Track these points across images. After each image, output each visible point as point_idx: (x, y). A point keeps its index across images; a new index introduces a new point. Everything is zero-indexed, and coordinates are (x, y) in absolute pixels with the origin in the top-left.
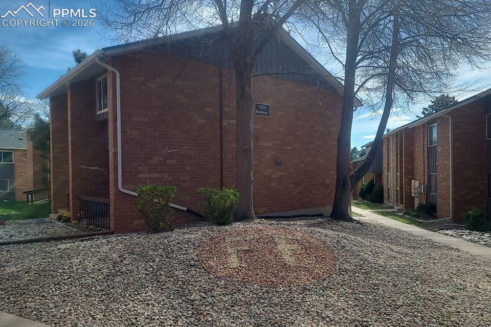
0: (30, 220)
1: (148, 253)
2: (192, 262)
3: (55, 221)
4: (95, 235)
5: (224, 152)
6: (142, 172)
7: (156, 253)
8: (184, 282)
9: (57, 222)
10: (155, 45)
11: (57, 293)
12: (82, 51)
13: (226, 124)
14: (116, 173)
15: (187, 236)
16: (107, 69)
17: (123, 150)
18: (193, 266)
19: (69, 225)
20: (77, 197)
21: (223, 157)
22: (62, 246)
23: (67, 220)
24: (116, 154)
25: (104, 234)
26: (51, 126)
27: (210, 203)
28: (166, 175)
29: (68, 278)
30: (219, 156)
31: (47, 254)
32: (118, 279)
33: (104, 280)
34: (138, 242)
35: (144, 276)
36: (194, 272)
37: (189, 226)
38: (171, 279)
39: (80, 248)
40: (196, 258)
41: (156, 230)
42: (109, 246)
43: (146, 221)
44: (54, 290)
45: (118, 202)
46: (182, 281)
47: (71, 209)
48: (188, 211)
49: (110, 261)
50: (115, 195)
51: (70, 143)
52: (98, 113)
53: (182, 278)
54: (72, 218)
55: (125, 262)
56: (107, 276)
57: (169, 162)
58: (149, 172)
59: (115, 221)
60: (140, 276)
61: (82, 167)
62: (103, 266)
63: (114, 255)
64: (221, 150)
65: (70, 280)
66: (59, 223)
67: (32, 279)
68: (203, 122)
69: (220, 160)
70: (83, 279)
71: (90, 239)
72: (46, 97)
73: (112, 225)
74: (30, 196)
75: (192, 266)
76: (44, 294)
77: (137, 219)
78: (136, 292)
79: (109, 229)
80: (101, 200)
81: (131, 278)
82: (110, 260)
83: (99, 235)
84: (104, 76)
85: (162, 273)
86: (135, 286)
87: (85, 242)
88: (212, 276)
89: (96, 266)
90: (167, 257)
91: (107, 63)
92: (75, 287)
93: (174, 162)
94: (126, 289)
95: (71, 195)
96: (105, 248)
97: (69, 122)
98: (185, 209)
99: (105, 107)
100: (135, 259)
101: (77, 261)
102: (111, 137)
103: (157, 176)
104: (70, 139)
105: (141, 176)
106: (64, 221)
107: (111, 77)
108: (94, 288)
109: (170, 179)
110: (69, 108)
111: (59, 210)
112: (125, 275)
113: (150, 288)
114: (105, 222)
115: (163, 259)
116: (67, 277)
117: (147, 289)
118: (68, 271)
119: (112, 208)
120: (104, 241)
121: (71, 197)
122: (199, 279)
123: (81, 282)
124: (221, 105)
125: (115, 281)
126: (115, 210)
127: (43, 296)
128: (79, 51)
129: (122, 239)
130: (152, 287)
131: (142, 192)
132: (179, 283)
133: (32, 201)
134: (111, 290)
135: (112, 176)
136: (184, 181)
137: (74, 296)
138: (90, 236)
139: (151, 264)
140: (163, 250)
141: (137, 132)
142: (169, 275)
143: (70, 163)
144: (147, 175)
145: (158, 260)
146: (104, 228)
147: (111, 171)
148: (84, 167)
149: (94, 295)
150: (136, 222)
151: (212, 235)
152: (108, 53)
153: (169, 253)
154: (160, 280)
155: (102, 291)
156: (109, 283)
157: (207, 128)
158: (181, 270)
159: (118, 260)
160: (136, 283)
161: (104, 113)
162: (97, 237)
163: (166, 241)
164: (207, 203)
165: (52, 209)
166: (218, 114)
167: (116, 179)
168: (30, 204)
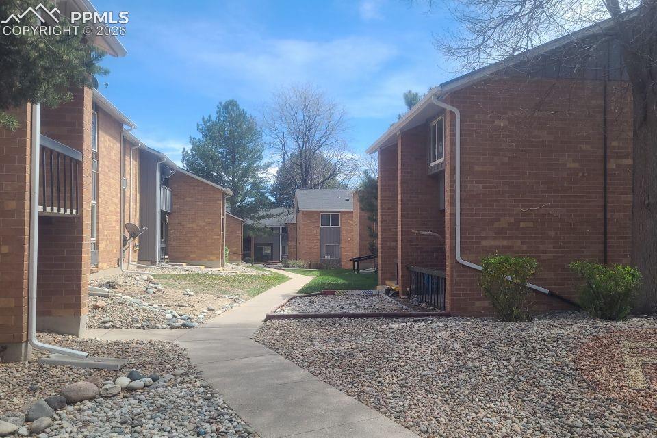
0: (358, 292)
1: (500, 348)
2: (566, 370)
3: (383, 295)
4: (428, 315)
5: (609, 209)
6: (485, 238)
7: (511, 350)
8: (556, 397)
9: (385, 296)
10: (508, 67)
11: (394, 381)
12: (414, 92)
13: (614, 167)
14: (453, 238)
15: (555, 331)
16: (444, 109)
17: (462, 210)
18: (568, 375)
19: (397, 301)
20: (406, 267)
21: (609, 216)
22: (394, 326)
23: (395, 294)
24: (453, 215)
25: (439, 316)
26: (379, 184)
27: (590, 286)
28: (519, 243)
29: (405, 366)
30: (600, 215)
31: (380, 333)
32: (463, 376)
33: (445, 374)
34: (486, 331)
35: (497, 378)
36: (569, 385)
37: (552, 316)
38: (536, 389)
39: (414, 330)
40: (571, 365)
41: (508, 317)
42: (449, 332)
43: (494, 304)
44: (391, 376)
45: (455, 276)
46: (553, 395)
47: (400, 282)
48: (551, 294)
49: (451, 352)
50: (452, 267)
51: (399, 202)
52: (432, 164)
53: (551, 390)
54: (400, 292)
55: (470, 355)
56: (449, 370)
57: (522, 224)
58: (495, 239)
59: (452, 300)
60: (491, 377)
61: (414, 231)
62: (442, 356)
63: (455, 344)
64: (605, 206)
65: (406, 367)
66: (388, 298)
67: (367, 359)
68: (576, 165)
69: (603, 222)
70: (421, 369)
71: (424, 320)
72: (376, 151)
73: (448, 305)
74: (356, 263)
75: (565, 375)
76: (380, 379)
77: (479, 300)
78: (488, 398)
79: (444, 309)
80: (434, 272)
81: (480, 378)
82: (451, 350)
83: (433, 315)
84: (439, 118)
85: (521, 378)
86: (485, 389)
87: (418, 323)
88: (600, 396)
89: (435, 355)
90: (527, 357)
91: (445, 101)
92: (413, 377)
93: (530, 224)
94: (474, 391)
95: (400, 265)
96: (444, 334)
97: (399, 178)
98: (546, 291)
99: (440, 156)
100: (483, 353)
101: (413, 346)
102: (447, 194)
103: (505, 243)
104: (399, 198)
105: (484, 243)
106: (392, 296)
107: (449, 118)
108: (434, 383)
109: (525, 248)
110: (399, 161)
111: (387, 282)
112: (472, 372)
113: (507, 396)
114: (439, 301)
115: (522, 359)
116: (403, 364)
117: (502, 397)
118: (404, 356)
119: (448, 283)
120: (441, 324)
121: (400, 268)
122: (579, 396)
123: (419, 372)
124: (605, 138)
125: (460, 378)
126: (452, 285)
127: (380, 382)
128: (410, 92)
129: (463, 324)
130: (509, 395)
131: (489, 264)
132: (548, 396)
133: (358, 270)
134: (456, 389)
135: (448, 242)
136: (544, 252)
137: (412, 388)
138: (422, 316)
139: (505, 363)
140: (521, 347)
141: (481, 186)
142: (531, 382)
143: (400, 226)
144: (493, 243)
145: (514, 359)
146: (437, 307)
147: (448, 236)
148: (417, 232)
149: (436, 391)
150: (478, 304)
151: (596, 334)
152: (447, 89)
153: (530, 352)
154: (520, 388)
155: (445, 388)
156: (452, 380)
157: (580, 174)
158: (549, 378)
159: (461, 351)
160: (487, 386)
161: (438, 164)
162: (430, 318)
163: (524, 334)
164: (585, 285)
165: (380, 280)
166: (600, 152)
167: (453, 247)
168: (356, 272)
